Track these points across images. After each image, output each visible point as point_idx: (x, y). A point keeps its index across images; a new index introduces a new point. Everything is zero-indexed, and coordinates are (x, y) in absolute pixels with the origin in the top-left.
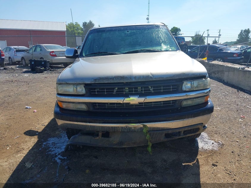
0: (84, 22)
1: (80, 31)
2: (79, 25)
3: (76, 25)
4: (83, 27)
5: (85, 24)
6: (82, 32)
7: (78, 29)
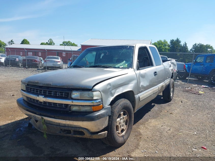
0: (172, 40)
1: (167, 47)
2: (167, 42)
3: (164, 42)
4: (170, 44)
5: (172, 42)
6: (168, 48)
7: (165, 45)
